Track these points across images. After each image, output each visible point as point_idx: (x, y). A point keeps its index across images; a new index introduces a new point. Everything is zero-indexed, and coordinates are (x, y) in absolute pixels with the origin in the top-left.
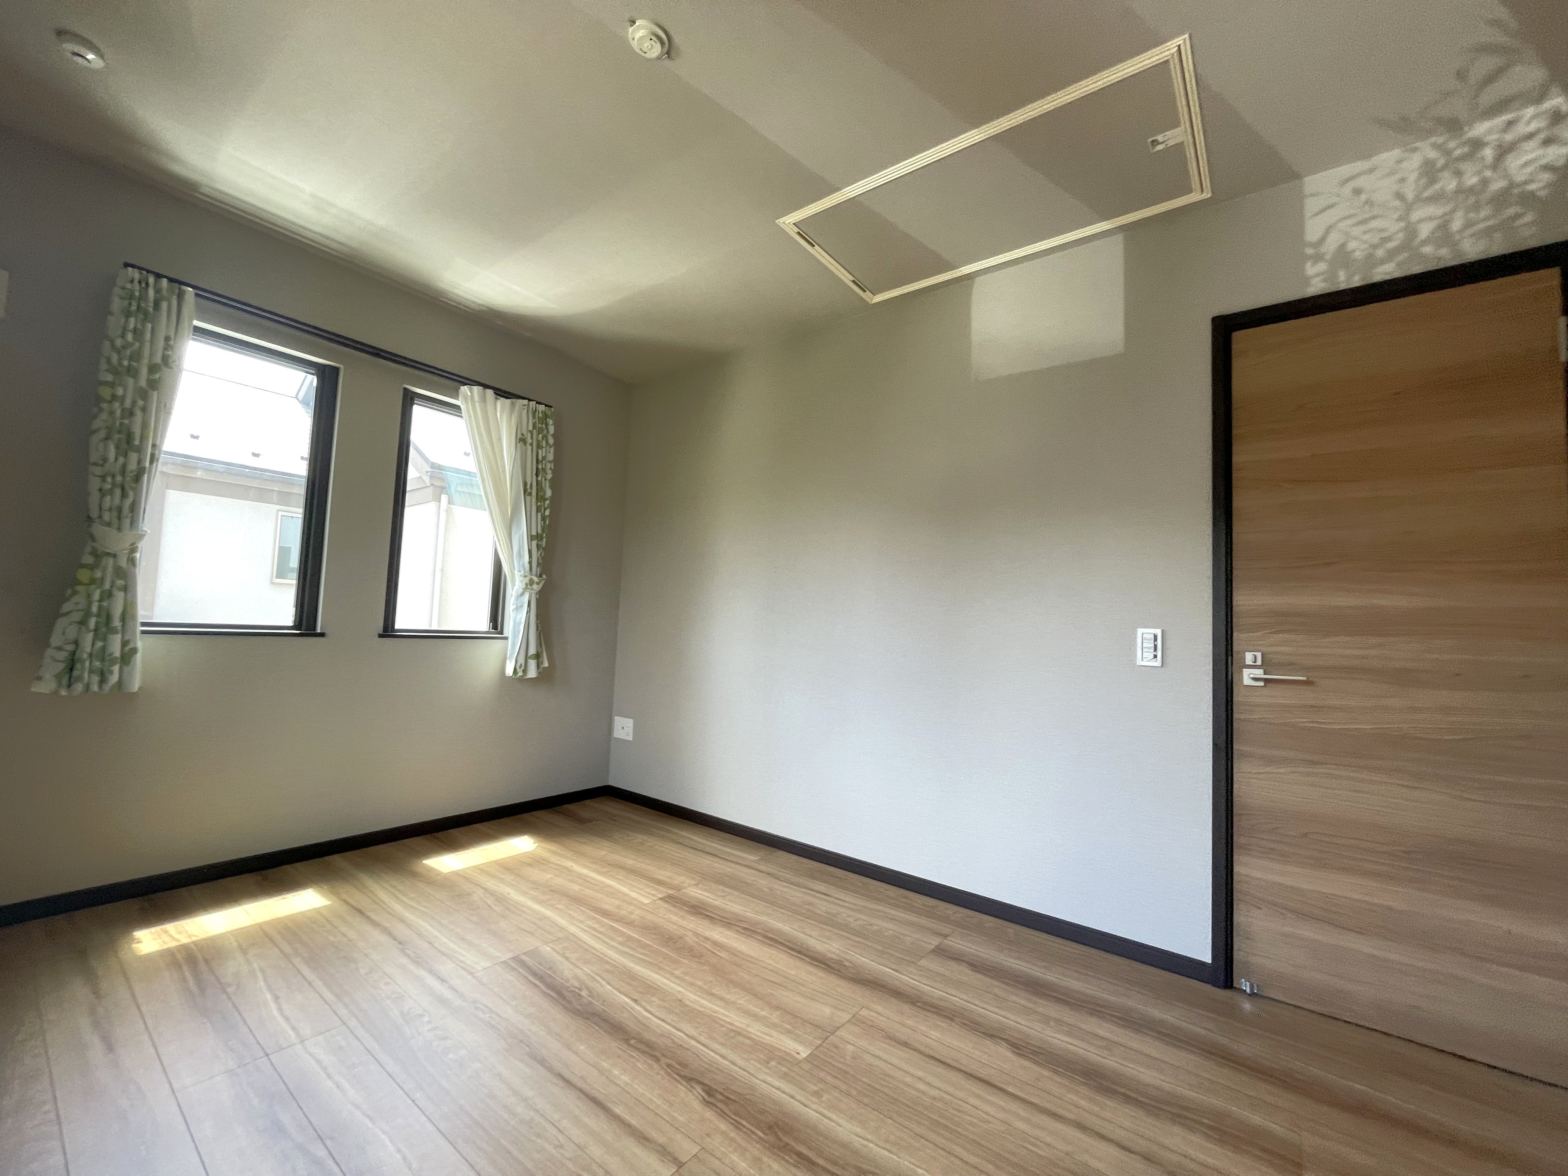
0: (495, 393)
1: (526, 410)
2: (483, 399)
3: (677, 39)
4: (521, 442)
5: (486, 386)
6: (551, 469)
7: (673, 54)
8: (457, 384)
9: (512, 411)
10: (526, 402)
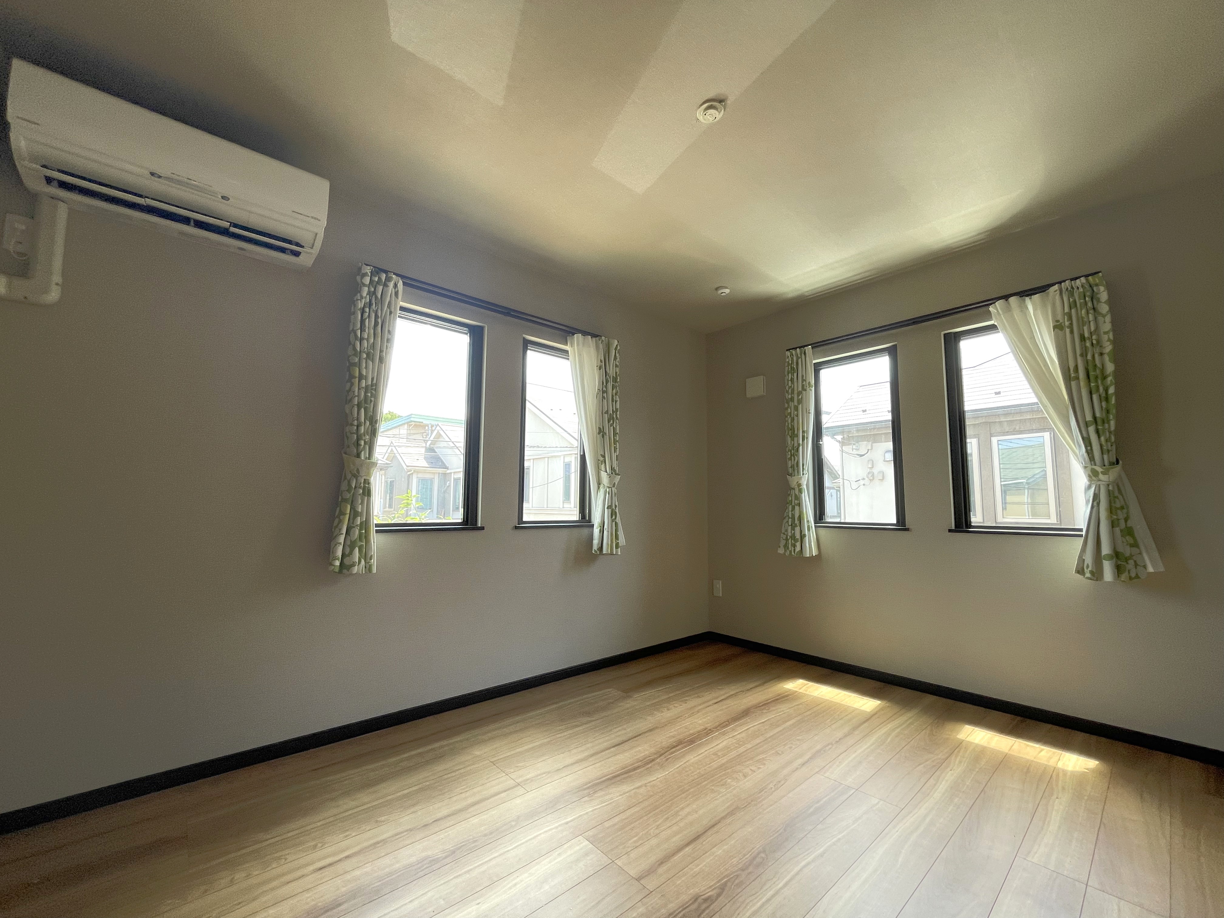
0: (1020, 297)
1: (1058, 295)
2: (1008, 309)
3: (711, 95)
4: (1056, 330)
5: (1006, 297)
6: (1109, 340)
7: (722, 97)
8: (984, 309)
9: (1044, 306)
10: (1056, 287)
